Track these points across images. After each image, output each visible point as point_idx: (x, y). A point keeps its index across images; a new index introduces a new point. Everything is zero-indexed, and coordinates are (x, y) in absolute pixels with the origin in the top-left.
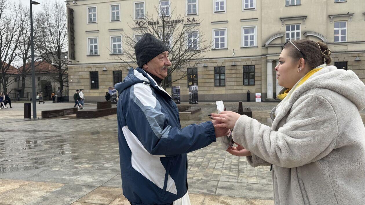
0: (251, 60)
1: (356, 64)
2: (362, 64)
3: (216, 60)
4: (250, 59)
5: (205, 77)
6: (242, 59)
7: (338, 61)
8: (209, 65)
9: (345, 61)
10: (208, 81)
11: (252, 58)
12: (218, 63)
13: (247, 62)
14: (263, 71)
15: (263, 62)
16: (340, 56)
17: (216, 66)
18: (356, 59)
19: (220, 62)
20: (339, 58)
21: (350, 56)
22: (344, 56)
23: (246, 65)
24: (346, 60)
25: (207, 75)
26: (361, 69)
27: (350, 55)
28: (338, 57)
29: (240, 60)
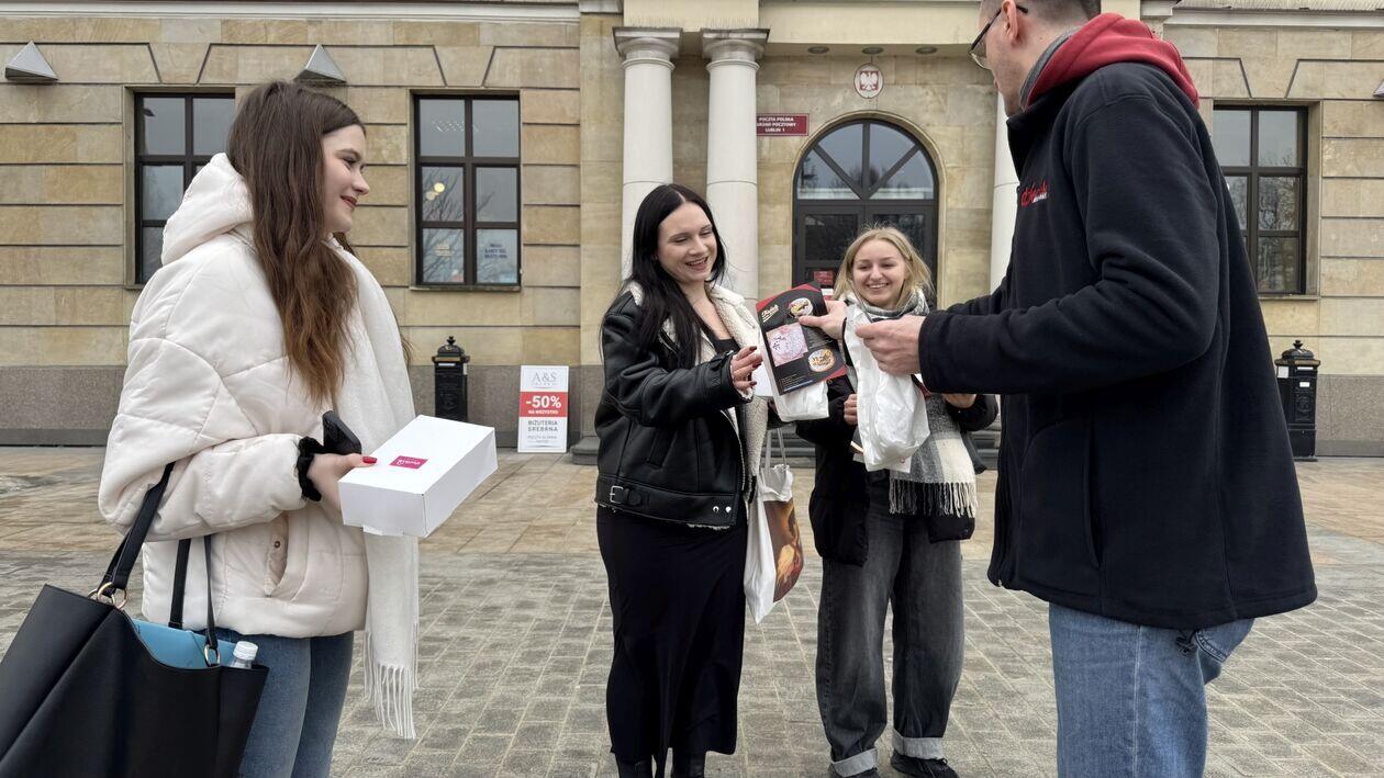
0: (487, 37)
3: (142, 22)
4: (474, 27)
5: (31, 185)
6: (397, 25)
7: (1240, 95)
8: (69, 64)
9: (1298, 93)
10: (56, 226)
11: (495, 24)
12: (169, 45)
13: (446, 54)
14: (590, 155)
15: (594, 64)
16: (1256, 43)
17: (146, 77)
19: (178, 45)
20: (1250, 68)
21: (1335, 54)
22: (1290, 46)
23: (433, 82)
24: (1307, 88)
25: (52, 170)
27: (1341, 47)
28: (1239, 59)
29: (378, 35)
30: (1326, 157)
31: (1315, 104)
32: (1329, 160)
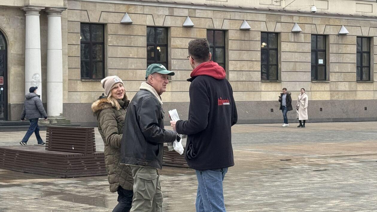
1: (123, 32)
2: (135, 33)
7: (87, 21)
9: (102, 21)
16: (91, 6)
18: (122, 18)
20: (90, 13)
21: (111, 10)
22: (99, 7)
24: (104, 20)
26: (132, 45)
27: (112, 8)
28: (87, 10)
30: (109, 40)
31: (106, 24)
32: (110, 41)
